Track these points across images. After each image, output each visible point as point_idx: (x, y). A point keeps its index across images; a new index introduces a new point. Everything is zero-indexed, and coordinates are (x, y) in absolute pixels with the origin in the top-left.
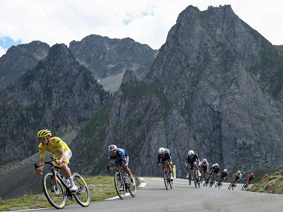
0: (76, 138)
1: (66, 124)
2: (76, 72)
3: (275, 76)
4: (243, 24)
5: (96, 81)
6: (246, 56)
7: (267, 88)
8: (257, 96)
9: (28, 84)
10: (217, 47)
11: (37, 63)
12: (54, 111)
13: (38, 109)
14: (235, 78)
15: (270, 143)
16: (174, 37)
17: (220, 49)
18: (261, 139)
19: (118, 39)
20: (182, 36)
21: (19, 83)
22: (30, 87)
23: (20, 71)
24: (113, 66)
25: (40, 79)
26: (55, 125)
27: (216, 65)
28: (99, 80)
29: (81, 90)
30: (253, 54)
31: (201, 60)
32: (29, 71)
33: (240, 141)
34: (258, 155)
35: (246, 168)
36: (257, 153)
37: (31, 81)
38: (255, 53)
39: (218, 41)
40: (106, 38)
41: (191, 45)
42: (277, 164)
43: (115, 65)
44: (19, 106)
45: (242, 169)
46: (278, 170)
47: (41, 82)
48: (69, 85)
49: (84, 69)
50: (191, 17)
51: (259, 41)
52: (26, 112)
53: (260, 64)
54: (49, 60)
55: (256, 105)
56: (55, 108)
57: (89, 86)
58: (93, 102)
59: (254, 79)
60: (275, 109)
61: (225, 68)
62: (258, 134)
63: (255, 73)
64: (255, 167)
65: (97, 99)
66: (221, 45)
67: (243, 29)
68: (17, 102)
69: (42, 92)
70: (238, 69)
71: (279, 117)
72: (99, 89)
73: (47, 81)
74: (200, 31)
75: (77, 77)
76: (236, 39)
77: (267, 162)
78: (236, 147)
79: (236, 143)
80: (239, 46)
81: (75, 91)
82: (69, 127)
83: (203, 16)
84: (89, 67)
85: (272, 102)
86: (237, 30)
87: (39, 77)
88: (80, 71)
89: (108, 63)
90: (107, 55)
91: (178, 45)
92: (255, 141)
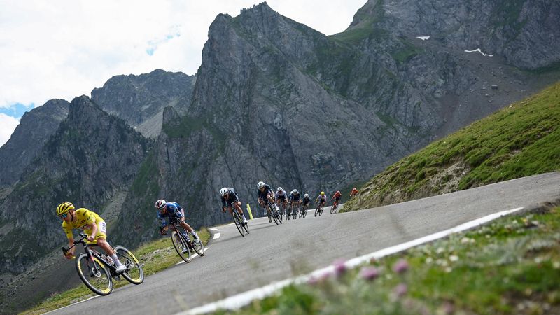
0: (126, 201)
1: (111, 187)
2: (106, 124)
3: (338, 71)
4: (286, 21)
5: (132, 128)
6: (299, 57)
7: (333, 88)
8: (323, 99)
9: (55, 152)
10: (262, 54)
11: (58, 126)
12: (93, 176)
13: (73, 178)
14: (293, 86)
15: (352, 150)
16: (210, 55)
17: (266, 56)
18: (341, 149)
19: (146, 74)
20: (219, 52)
21: (44, 154)
22: (58, 155)
23: (42, 139)
24: (147, 107)
25: (67, 142)
26: (98, 191)
27: (266, 76)
28: (136, 127)
29: (117, 144)
30: (306, 52)
31: (249, 74)
32: (52, 137)
33: (316, 157)
34: (342, 168)
35: (331, 187)
36: (340, 165)
37: (57, 148)
38: (309, 50)
39: (262, 47)
40: (132, 76)
41: (232, 60)
42: (367, 173)
43: (150, 105)
44: (50, 180)
45: (327, 189)
46: (369, 180)
47: (68, 145)
48: (102, 142)
49: (115, 119)
50: (224, 27)
51: (309, 36)
52: (60, 185)
53: (317, 61)
54: (72, 118)
55: (325, 111)
56: (93, 171)
57: (126, 136)
58: (135, 154)
59: (314, 81)
60: (348, 110)
61: (278, 77)
62: (335, 143)
63: (315, 74)
64: (341, 182)
65: (139, 149)
66: (266, 52)
67: (288, 26)
68: (47, 176)
69: (73, 157)
70: (293, 74)
71: (355, 117)
72: (138, 137)
73: (76, 143)
74: (239, 41)
75: (109, 130)
76: (283, 40)
77: (354, 174)
78: (314, 165)
79: (312, 160)
80: (288, 47)
81: (111, 147)
82: (115, 190)
83: (238, 23)
84: (120, 115)
85: (342, 103)
86: (281, 29)
87: (65, 141)
88: (111, 122)
89: (141, 105)
90: (137, 95)
91: (218, 63)
92: (334, 153)
